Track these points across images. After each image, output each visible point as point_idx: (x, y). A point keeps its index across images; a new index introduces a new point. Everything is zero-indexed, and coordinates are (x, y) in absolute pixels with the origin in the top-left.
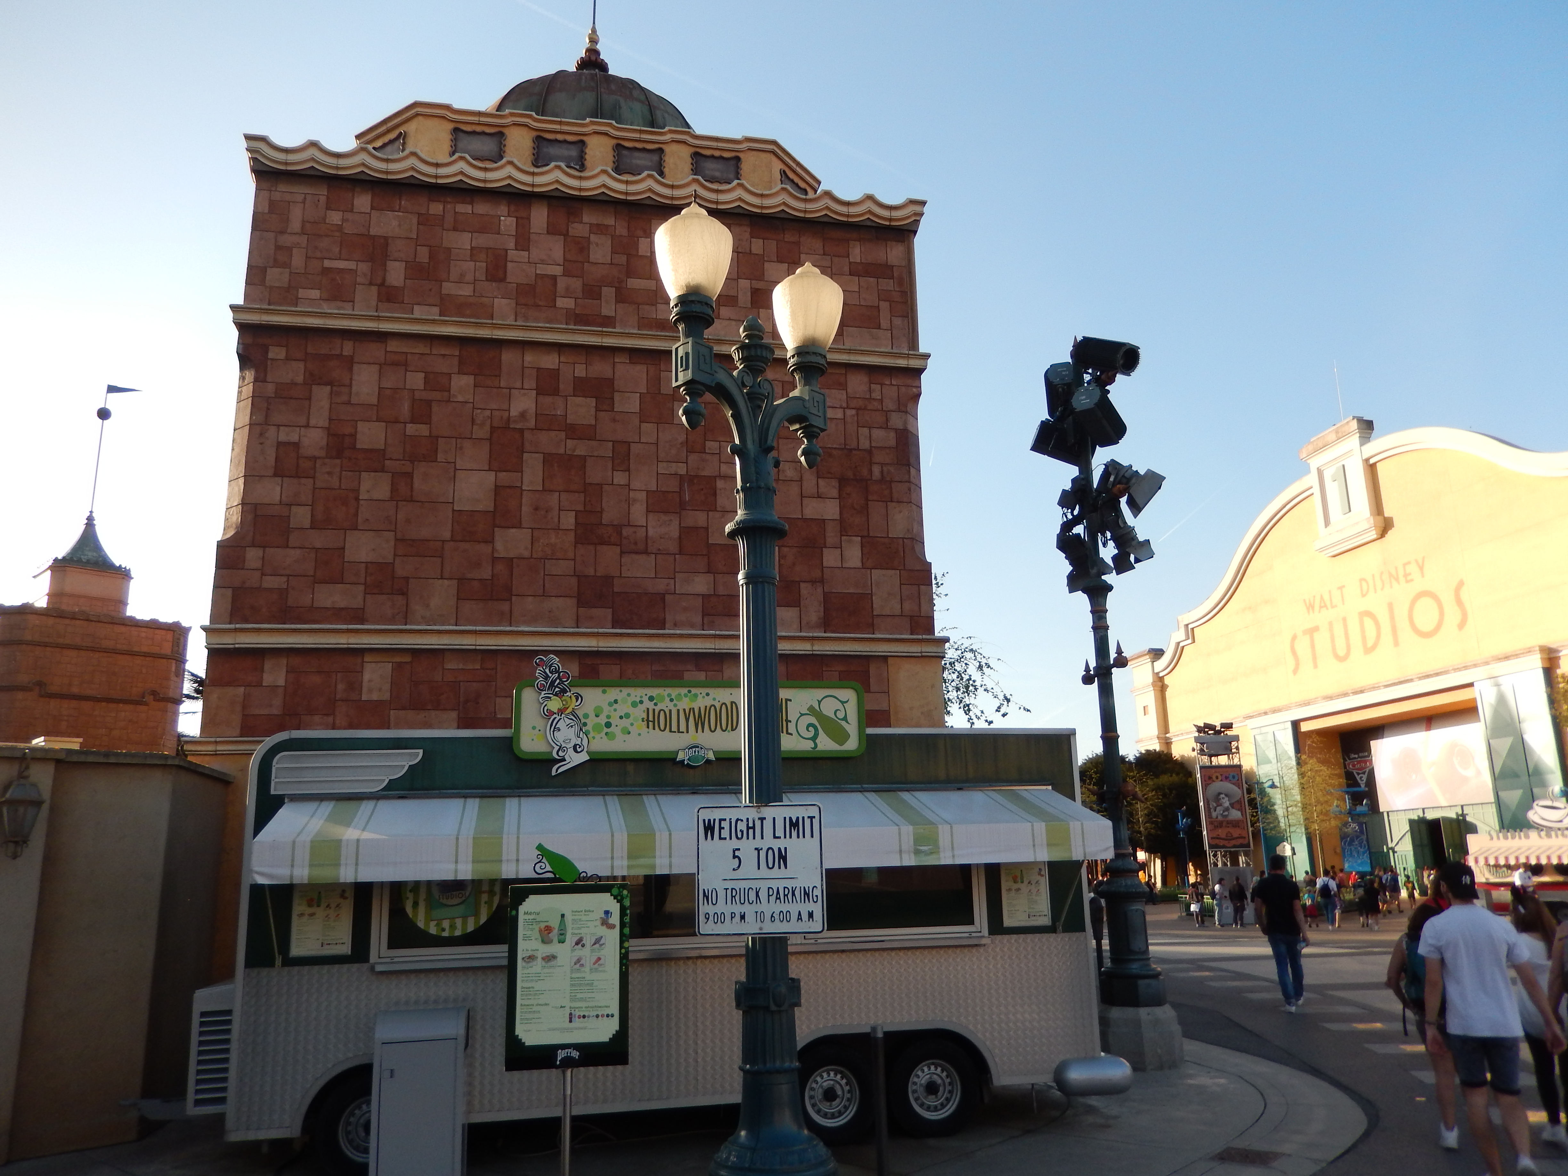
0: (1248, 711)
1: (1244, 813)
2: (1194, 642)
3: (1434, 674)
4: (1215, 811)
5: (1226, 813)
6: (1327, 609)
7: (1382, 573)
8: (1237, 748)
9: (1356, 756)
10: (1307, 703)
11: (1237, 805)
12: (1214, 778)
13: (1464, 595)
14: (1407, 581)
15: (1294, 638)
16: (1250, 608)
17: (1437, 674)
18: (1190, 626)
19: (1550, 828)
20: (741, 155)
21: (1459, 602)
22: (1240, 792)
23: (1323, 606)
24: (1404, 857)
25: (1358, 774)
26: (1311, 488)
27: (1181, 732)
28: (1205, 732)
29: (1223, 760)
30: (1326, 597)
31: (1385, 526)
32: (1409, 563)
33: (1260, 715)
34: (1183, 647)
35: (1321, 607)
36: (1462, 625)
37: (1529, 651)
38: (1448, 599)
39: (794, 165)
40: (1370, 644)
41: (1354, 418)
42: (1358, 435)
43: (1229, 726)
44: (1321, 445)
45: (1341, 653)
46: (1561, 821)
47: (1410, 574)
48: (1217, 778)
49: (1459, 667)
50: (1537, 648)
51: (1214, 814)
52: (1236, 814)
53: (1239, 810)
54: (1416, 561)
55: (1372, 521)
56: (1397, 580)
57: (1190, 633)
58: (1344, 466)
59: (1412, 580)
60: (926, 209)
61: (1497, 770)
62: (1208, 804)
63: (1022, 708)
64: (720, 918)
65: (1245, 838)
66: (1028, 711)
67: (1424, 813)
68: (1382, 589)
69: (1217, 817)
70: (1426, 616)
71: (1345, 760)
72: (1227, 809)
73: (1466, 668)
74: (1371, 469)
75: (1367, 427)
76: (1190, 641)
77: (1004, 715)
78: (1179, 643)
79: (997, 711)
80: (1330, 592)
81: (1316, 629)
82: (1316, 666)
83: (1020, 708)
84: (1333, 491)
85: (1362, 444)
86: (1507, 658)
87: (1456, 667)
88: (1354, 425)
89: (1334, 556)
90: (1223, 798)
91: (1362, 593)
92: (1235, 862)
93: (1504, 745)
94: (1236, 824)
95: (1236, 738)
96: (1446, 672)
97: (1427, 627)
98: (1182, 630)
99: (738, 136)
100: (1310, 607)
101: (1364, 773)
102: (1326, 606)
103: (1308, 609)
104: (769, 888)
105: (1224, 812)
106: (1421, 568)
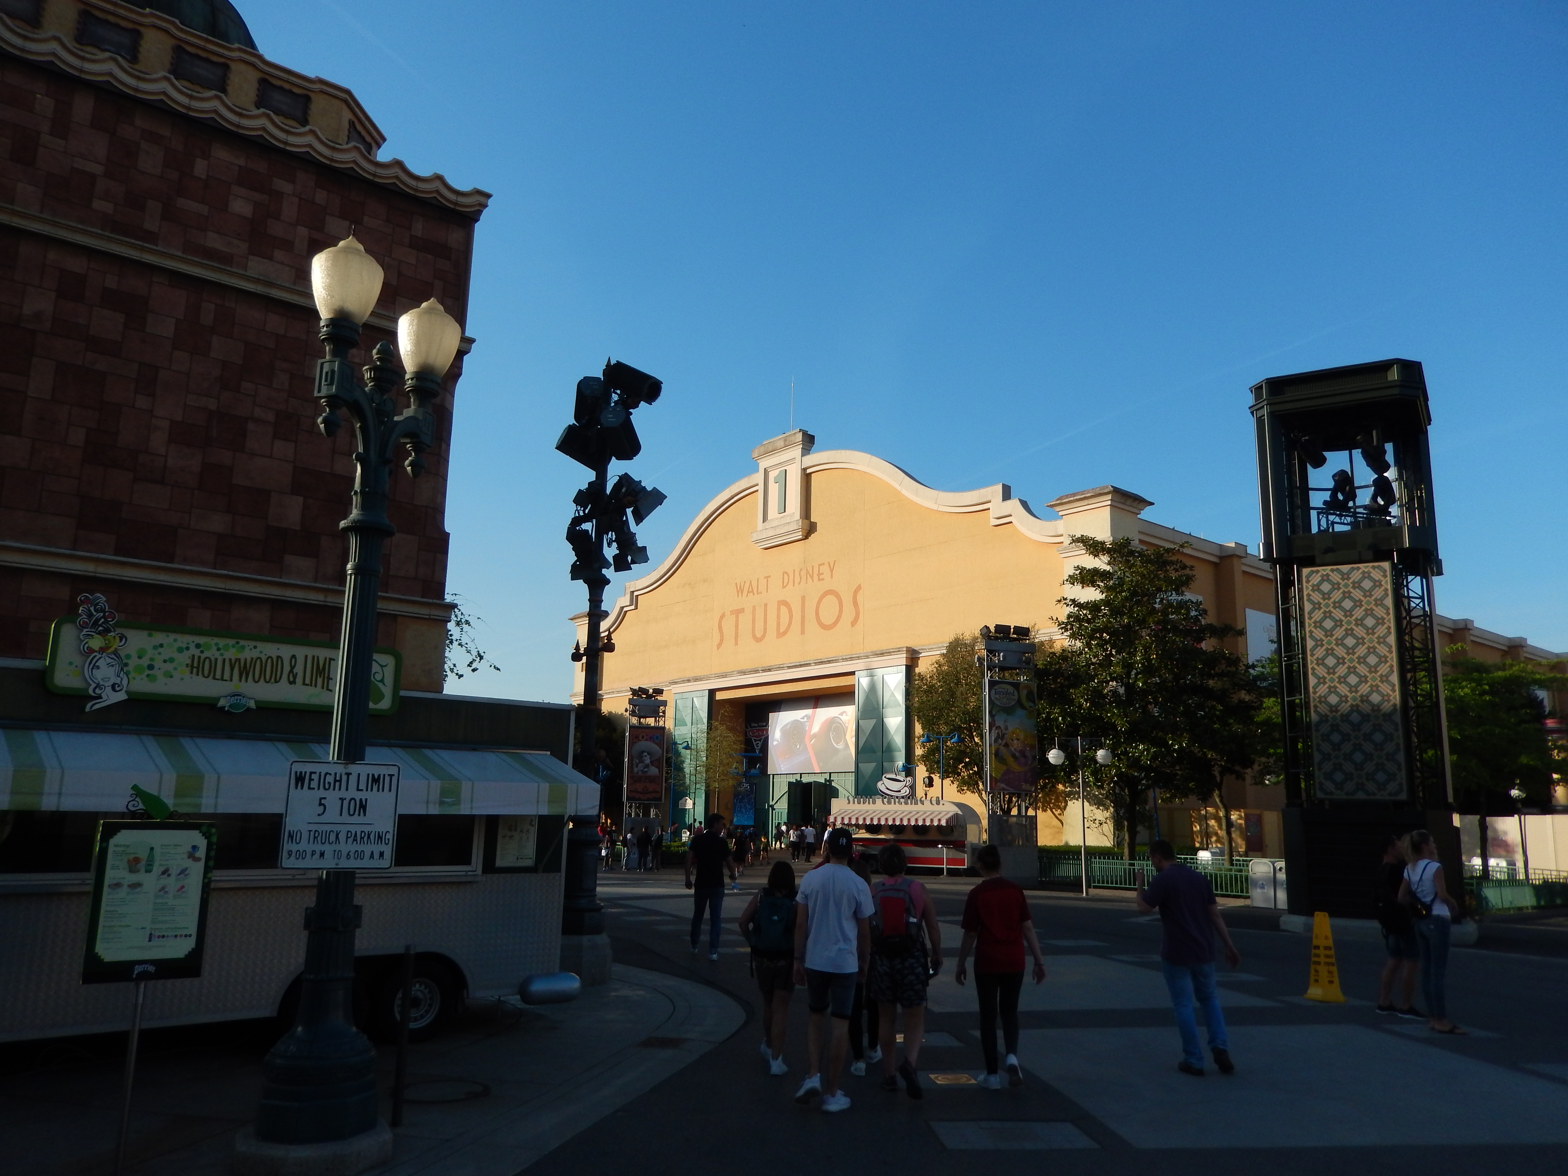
0: (675, 677)
1: (661, 772)
2: (636, 608)
3: (828, 661)
4: (637, 767)
5: (646, 770)
6: (754, 595)
7: (801, 570)
8: (664, 712)
9: (756, 725)
10: (724, 676)
11: (656, 762)
12: (640, 738)
13: (860, 599)
14: (819, 580)
15: (723, 616)
16: (690, 584)
17: (829, 662)
18: (636, 594)
19: (892, 796)
20: (312, 95)
21: (855, 604)
22: (661, 751)
23: (751, 591)
24: (780, 813)
25: (755, 741)
26: (757, 485)
27: (613, 691)
28: (639, 696)
29: (651, 721)
30: (754, 584)
31: (810, 529)
32: (824, 564)
33: (683, 682)
34: (626, 612)
35: (748, 592)
36: (854, 623)
37: (898, 651)
38: (847, 598)
39: (363, 119)
40: (782, 630)
41: (801, 430)
42: (801, 446)
43: (659, 692)
44: (770, 449)
45: (759, 635)
46: (899, 791)
47: (823, 574)
48: (643, 737)
49: (847, 657)
50: (905, 649)
51: (636, 770)
52: (654, 771)
53: (657, 767)
54: (829, 563)
55: (800, 524)
56: (812, 577)
57: (634, 600)
58: (786, 470)
59: (823, 579)
60: (490, 202)
61: (861, 745)
62: (632, 761)
63: (493, 666)
64: (301, 855)
65: (658, 792)
66: (498, 669)
67: (801, 778)
68: (799, 583)
69: (638, 773)
70: (828, 613)
71: (747, 727)
72: (647, 766)
73: (851, 659)
74: (807, 477)
75: (809, 441)
76: (633, 607)
77: (474, 670)
78: (622, 608)
79: (468, 665)
80: (758, 579)
81: (742, 610)
82: (736, 644)
83: (491, 666)
84: (774, 490)
85: (803, 455)
86: (882, 654)
87: (844, 657)
88: (800, 436)
89: (766, 549)
90: (646, 756)
91: (783, 585)
92: (647, 813)
93: (868, 725)
94: (652, 779)
95: (664, 703)
96: (836, 661)
97: (827, 621)
98: (628, 596)
99: (312, 74)
100: (740, 591)
101: (760, 740)
102: (753, 591)
103: (738, 592)
104: (348, 831)
105: (644, 768)
106: (832, 571)
